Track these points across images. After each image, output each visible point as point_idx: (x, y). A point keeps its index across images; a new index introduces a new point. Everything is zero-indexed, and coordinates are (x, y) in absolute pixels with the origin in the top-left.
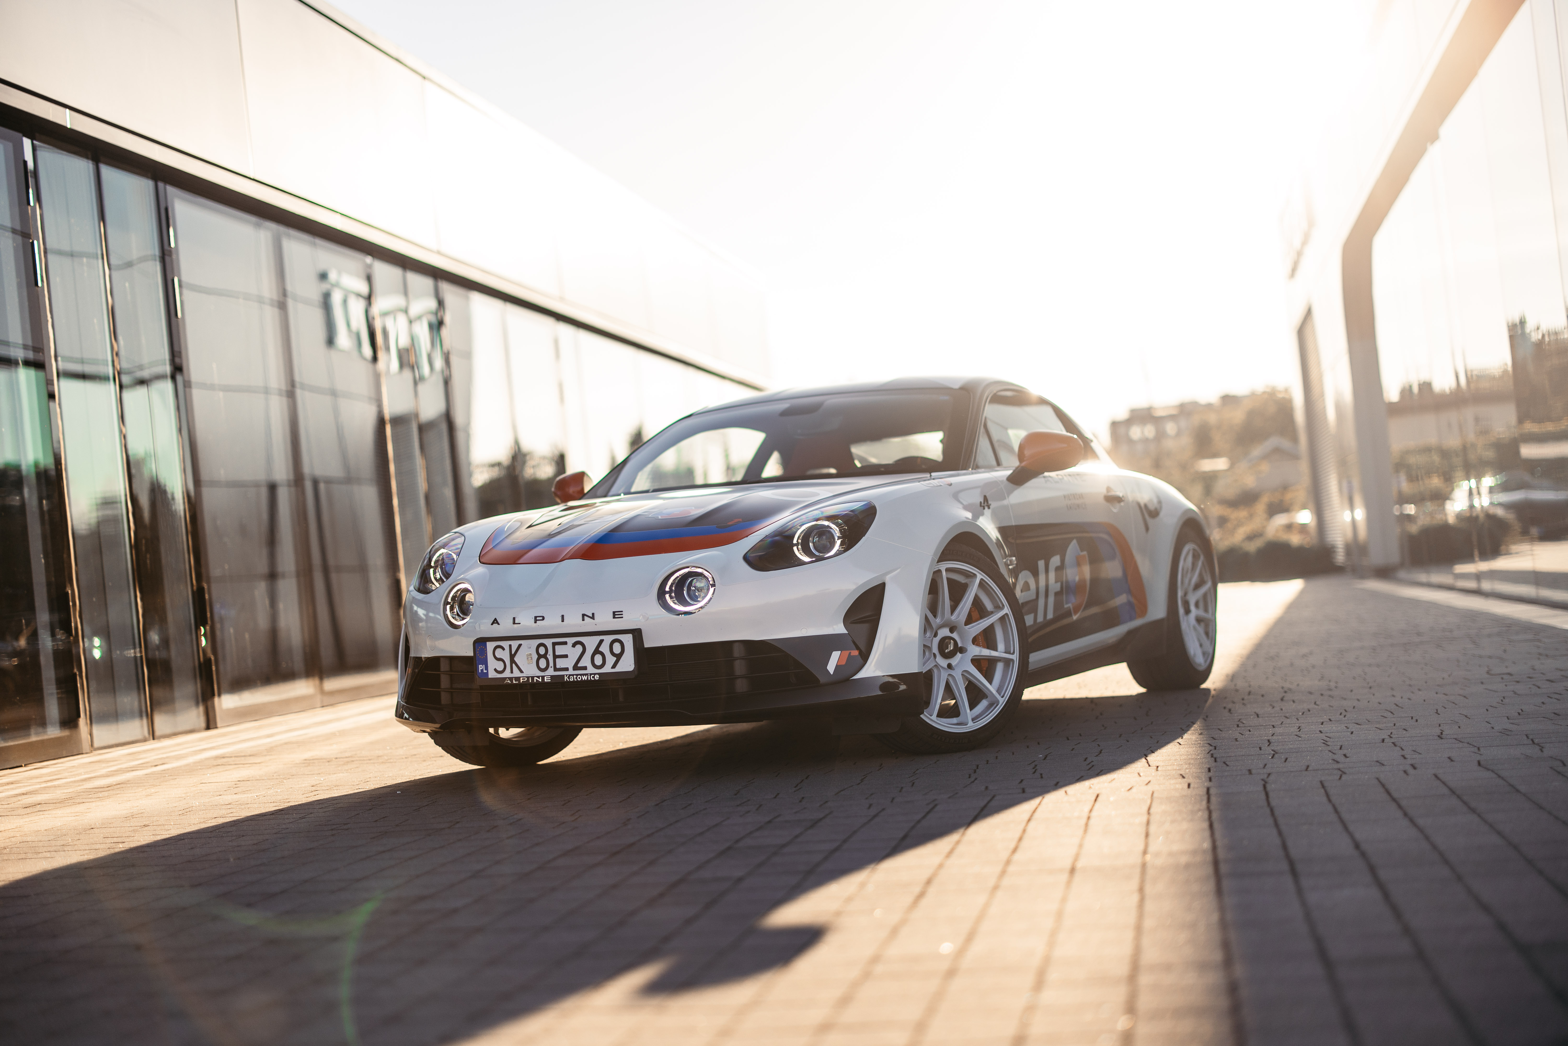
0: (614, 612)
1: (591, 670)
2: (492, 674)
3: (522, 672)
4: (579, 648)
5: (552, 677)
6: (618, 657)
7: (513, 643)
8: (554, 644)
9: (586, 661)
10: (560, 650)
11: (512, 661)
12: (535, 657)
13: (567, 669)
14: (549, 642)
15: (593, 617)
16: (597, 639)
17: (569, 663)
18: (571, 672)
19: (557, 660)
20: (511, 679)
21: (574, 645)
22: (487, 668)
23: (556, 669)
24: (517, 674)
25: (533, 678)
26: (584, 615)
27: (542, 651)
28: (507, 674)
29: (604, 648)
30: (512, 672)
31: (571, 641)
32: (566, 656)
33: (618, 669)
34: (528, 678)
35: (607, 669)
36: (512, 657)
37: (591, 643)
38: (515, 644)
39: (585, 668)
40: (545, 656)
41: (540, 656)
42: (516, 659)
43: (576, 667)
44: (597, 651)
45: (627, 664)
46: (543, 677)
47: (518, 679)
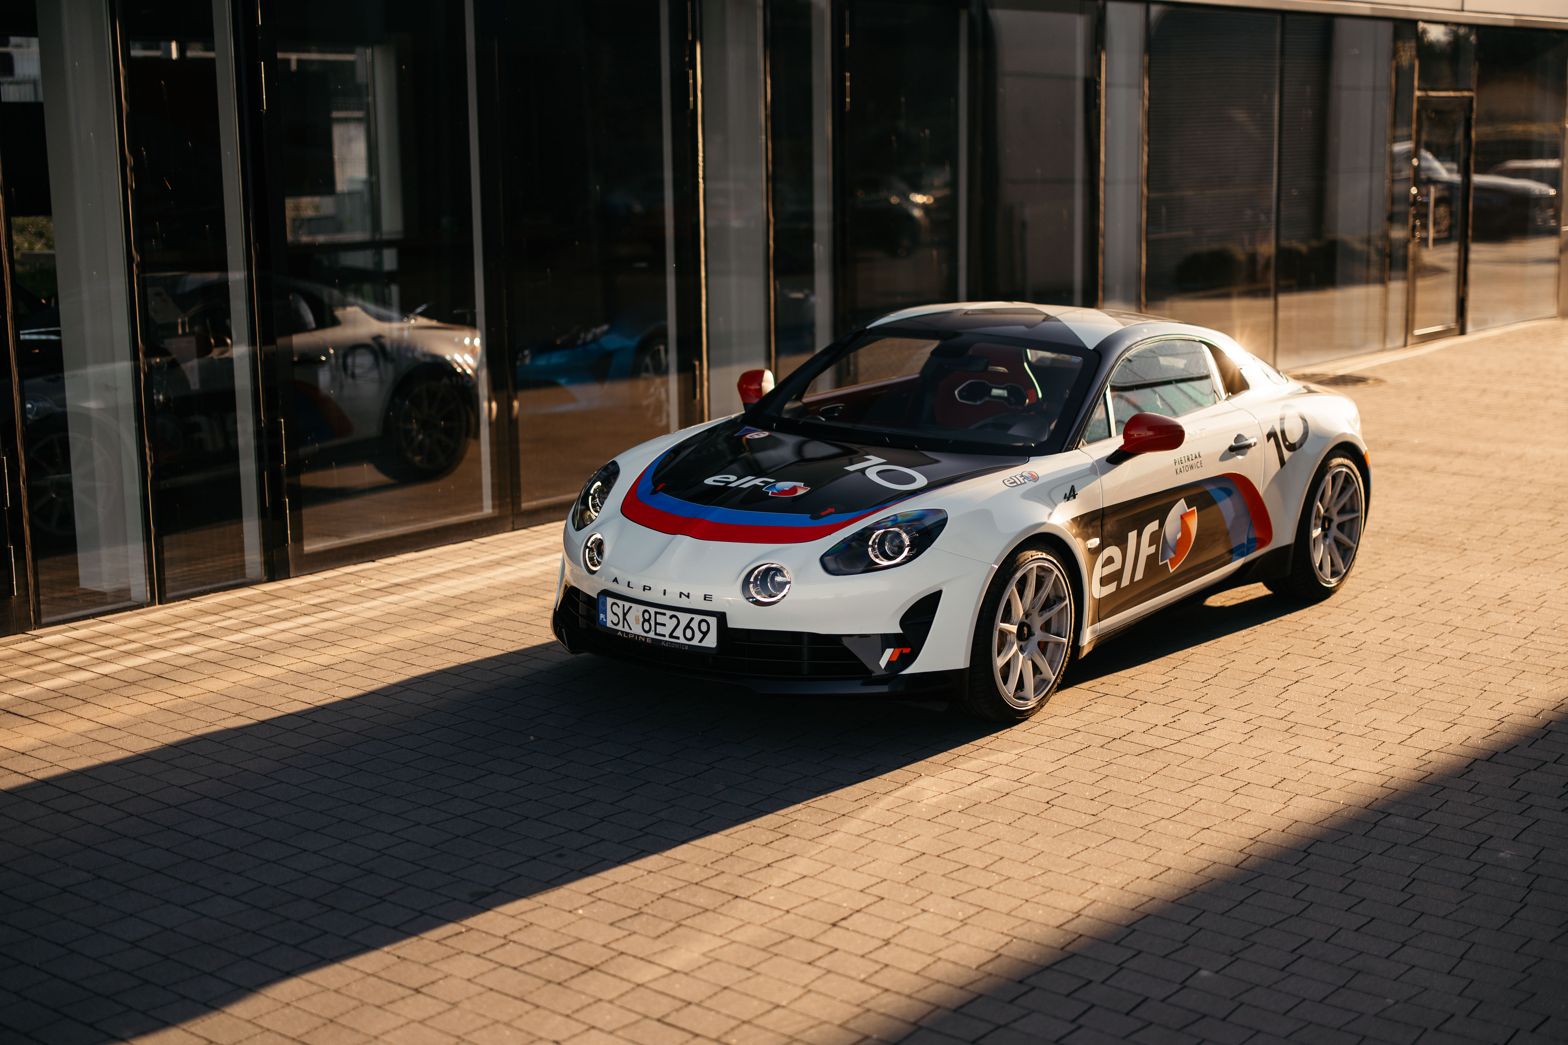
0: (705, 595)
1: (682, 641)
2: (609, 625)
3: (631, 629)
4: (675, 620)
5: (653, 639)
6: (705, 634)
7: (626, 603)
8: (656, 613)
9: (679, 633)
10: (660, 619)
11: (625, 619)
12: (641, 620)
13: (664, 636)
14: (652, 610)
15: (688, 597)
16: (689, 616)
17: (666, 631)
18: (667, 639)
19: (658, 626)
20: (622, 632)
21: (671, 617)
22: (606, 618)
23: (656, 634)
24: (627, 629)
25: (638, 636)
26: (681, 593)
27: (647, 616)
28: (620, 627)
29: (694, 625)
30: (624, 627)
31: (669, 613)
32: (664, 625)
33: (703, 644)
34: (635, 635)
35: (695, 642)
36: (625, 614)
37: (684, 618)
38: (627, 605)
39: (678, 638)
40: (648, 621)
41: (645, 620)
42: (627, 617)
43: (671, 636)
44: (688, 626)
45: (711, 641)
46: (646, 638)
47: (627, 634)
